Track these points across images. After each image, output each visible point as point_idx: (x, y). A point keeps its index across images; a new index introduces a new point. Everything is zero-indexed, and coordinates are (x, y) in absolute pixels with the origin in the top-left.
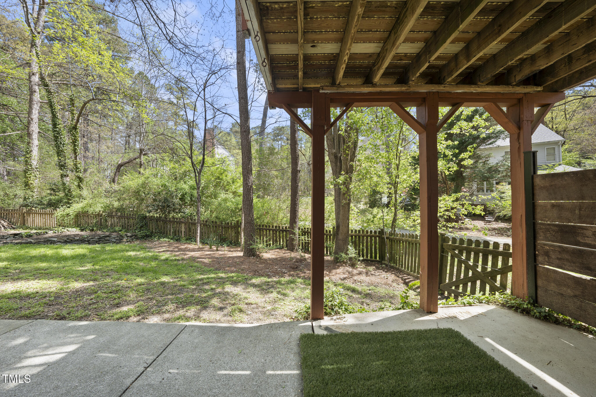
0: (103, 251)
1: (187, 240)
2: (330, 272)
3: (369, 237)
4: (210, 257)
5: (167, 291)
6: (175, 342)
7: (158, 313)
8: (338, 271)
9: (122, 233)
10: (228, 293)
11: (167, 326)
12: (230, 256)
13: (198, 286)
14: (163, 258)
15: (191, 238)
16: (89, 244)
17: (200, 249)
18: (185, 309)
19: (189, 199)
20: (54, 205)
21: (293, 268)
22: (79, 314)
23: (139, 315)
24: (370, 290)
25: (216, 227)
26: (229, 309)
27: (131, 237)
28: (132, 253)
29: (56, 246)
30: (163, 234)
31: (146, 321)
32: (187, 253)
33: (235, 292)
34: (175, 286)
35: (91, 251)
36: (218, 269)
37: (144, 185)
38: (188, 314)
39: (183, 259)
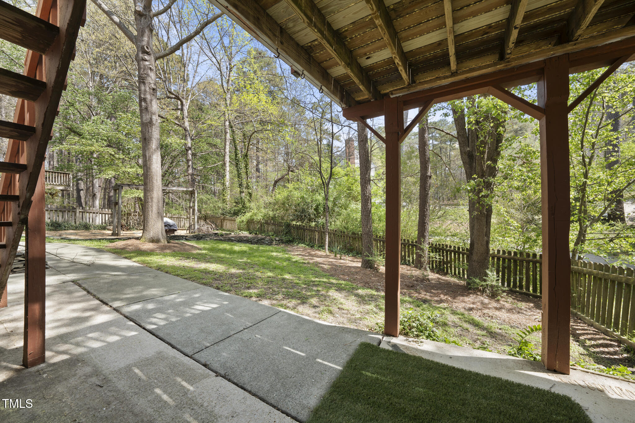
0: (257, 250)
1: (319, 247)
2: (454, 298)
3: (531, 263)
4: (331, 264)
5: (284, 286)
6: (268, 319)
7: (270, 299)
8: (466, 299)
9: (273, 237)
10: (329, 296)
11: (270, 308)
12: (350, 265)
13: (309, 286)
14: (294, 260)
15: (321, 246)
16: (252, 244)
17: (327, 256)
18: (288, 301)
19: (322, 209)
20: (236, 214)
21: (408, 286)
22: (226, 288)
23: (258, 297)
24: (500, 329)
25: (344, 237)
26: (322, 308)
27: (278, 241)
28: (274, 254)
29: (233, 243)
30: (301, 240)
31: (260, 302)
32: (315, 258)
33: (335, 297)
34: (291, 283)
35: (251, 249)
36: (332, 275)
37: (288, 198)
38: (289, 305)
39: (308, 263)
